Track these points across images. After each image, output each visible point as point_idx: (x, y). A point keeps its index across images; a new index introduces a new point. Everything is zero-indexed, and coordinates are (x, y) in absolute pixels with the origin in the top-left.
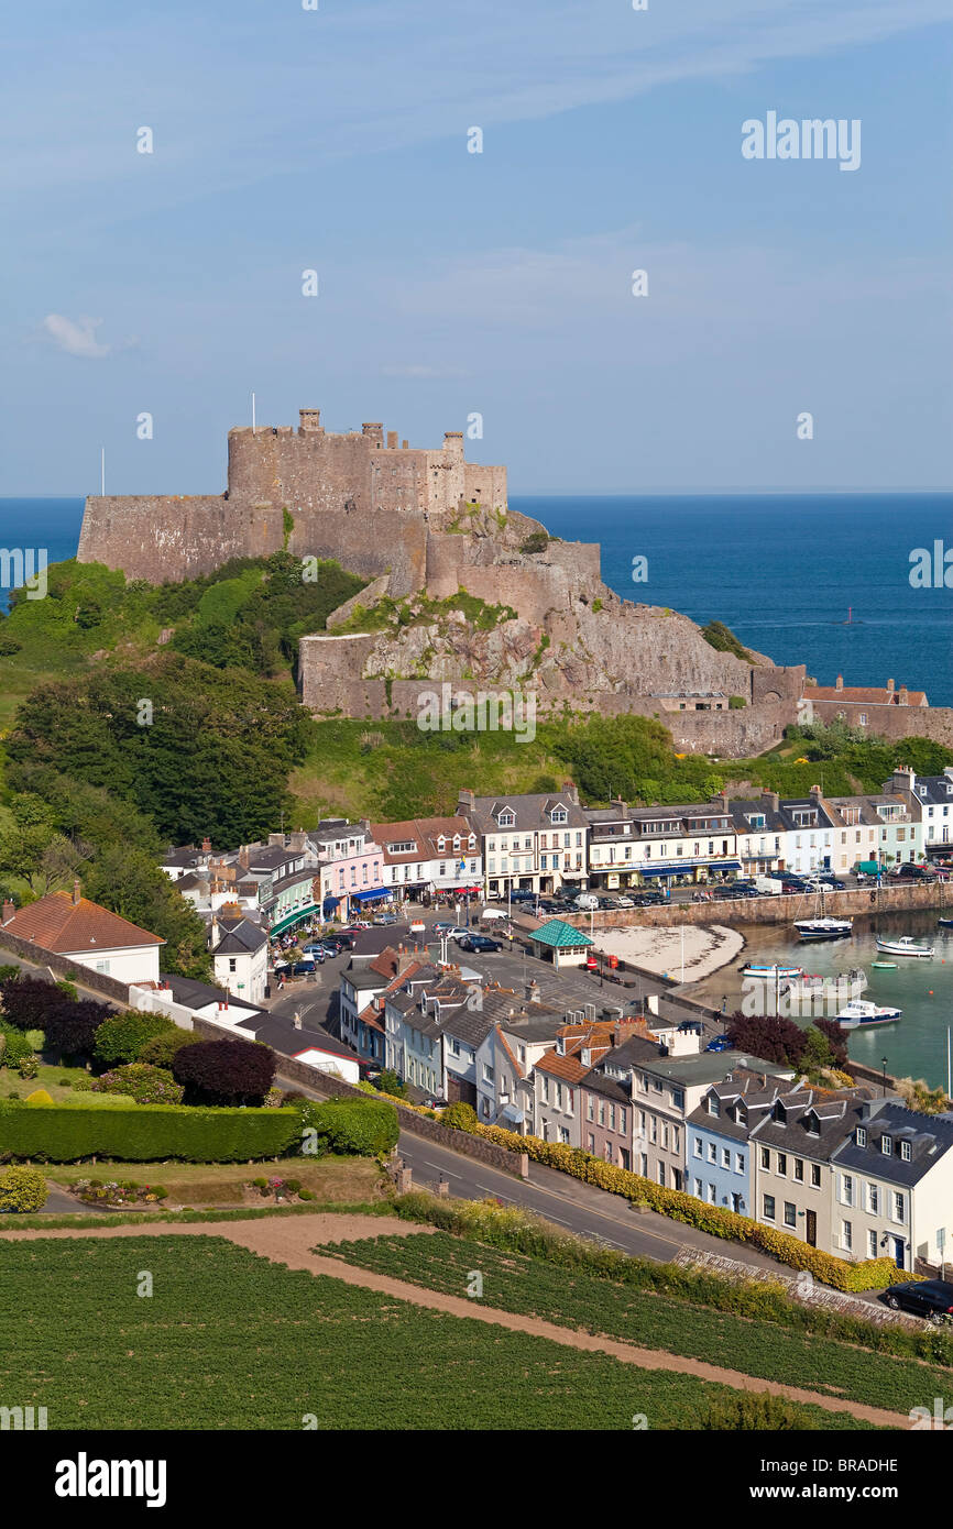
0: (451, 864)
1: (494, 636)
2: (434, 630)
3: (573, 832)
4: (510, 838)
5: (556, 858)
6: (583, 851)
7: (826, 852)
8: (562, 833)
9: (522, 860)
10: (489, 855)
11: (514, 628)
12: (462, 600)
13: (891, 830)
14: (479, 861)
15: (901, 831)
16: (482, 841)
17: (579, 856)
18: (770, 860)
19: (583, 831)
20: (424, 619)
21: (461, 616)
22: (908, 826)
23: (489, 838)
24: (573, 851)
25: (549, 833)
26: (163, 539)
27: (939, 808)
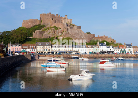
0: (31, 49)
1: (57, 30)
2: (51, 30)
3: (49, 46)
4: (40, 47)
5: (46, 50)
6: (50, 49)
7: (86, 51)
8: (47, 46)
9: (42, 50)
10: (37, 49)
11: (60, 30)
12: (55, 27)
13: (95, 49)
14: (35, 49)
15: (96, 49)
16: (36, 47)
17: (50, 50)
18: (77, 52)
19: (50, 46)
20: (50, 29)
21: (54, 28)
22: (97, 49)
23: (37, 46)
24: (49, 49)
25: (46, 46)
26: (29, 24)
27: (102, 47)
